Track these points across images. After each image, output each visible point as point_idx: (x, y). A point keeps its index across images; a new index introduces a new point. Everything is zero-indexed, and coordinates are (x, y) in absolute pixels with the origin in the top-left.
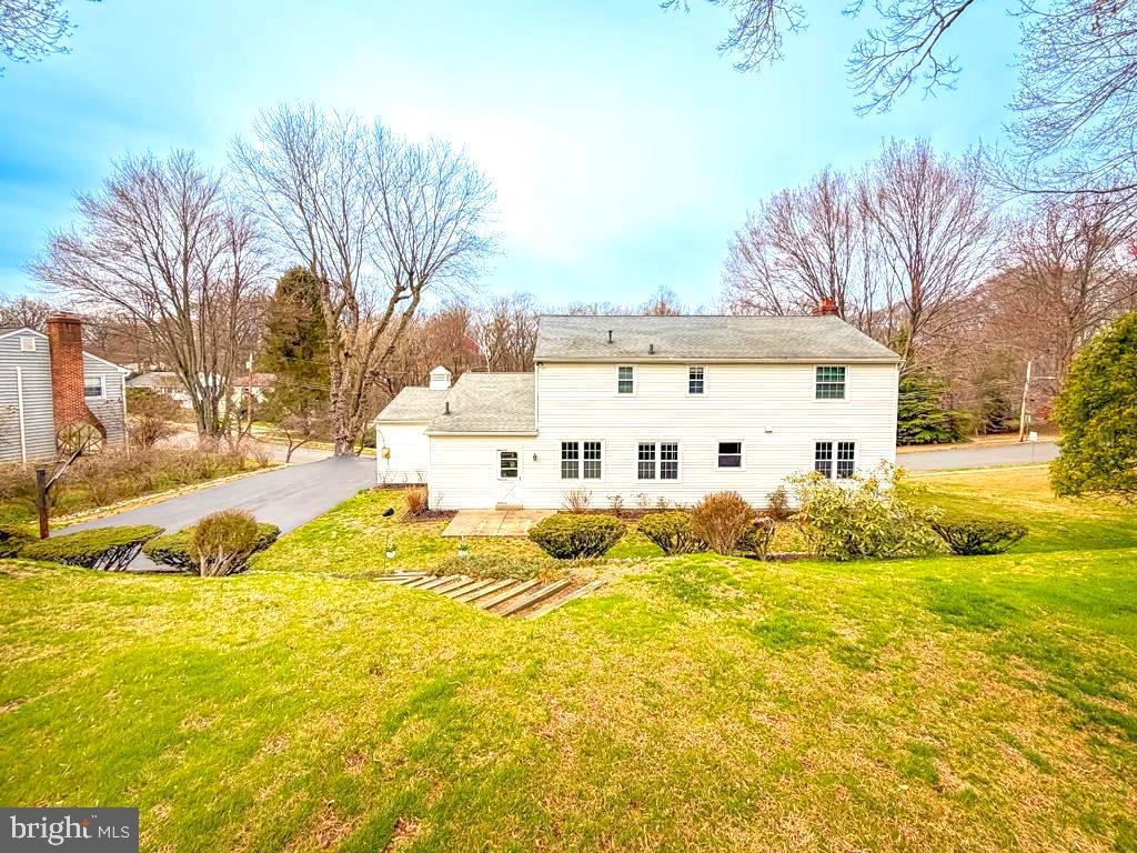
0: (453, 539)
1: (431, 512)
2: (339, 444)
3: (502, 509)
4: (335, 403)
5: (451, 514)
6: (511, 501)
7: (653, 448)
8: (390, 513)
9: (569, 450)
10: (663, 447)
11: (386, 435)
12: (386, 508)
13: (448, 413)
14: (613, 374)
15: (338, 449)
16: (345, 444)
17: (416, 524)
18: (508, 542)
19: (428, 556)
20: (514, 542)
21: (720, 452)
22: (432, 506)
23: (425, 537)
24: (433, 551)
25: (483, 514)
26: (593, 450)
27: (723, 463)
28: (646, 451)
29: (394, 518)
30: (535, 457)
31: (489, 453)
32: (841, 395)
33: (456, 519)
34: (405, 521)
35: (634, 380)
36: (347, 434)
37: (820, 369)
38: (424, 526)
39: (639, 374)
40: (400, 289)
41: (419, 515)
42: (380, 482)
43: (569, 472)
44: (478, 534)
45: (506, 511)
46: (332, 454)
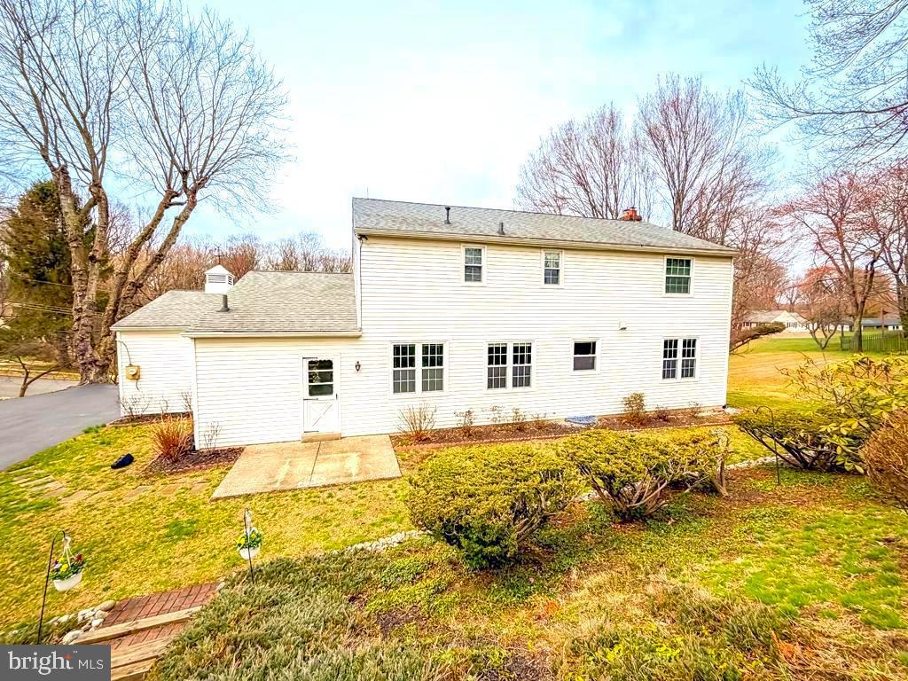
0: (233, 502)
1: (200, 453)
2: (85, 370)
3: (311, 441)
4: (79, 320)
5: (231, 455)
6: (325, 429)
7: (504, 350)
8: (127, 460)
9: (403, 355)
10: (516, 349)
11: (132, 347)
12: (121, 454)
13: (226, 309)
14: (458, 257)
15: (85, 376)
16: (95, 370)
17: (167, 480)
18: (330, 496)
19: (179, 547)
20: (340, 494)
21: (575, 354)
22: (200, 444)
23: (181, 504)
24: (192, 534)
25: (283, 450)
26: (434, 355)
27: (579, 365)
28: (496, 355)
29: (131, 470)
30: (358, 366)
31: (292, 362)
32: (686, 290)
33: (241, 463)
34: (148, 475)
35: (484, 264)
36: (97, 356)
37: (669, 262)
38: (184, 480)
39: (488, 257)
40: (171, 194)
41: (177, 461)
42: (123, 413)
43: (402, 385)
44: (277, 486)
45: (318, 444)
46: (76, 383)
